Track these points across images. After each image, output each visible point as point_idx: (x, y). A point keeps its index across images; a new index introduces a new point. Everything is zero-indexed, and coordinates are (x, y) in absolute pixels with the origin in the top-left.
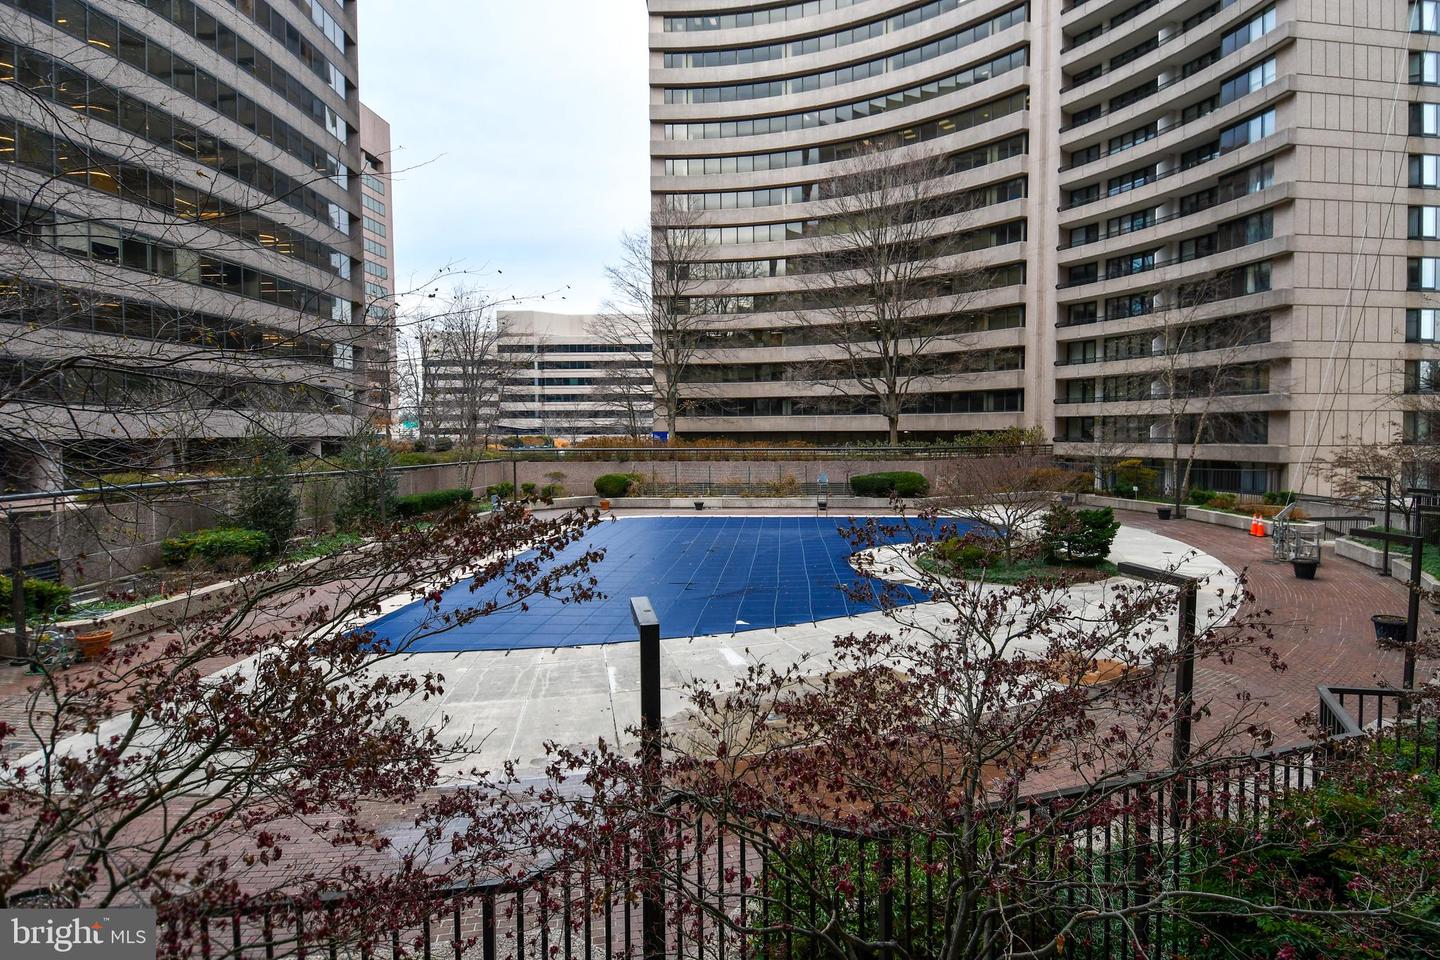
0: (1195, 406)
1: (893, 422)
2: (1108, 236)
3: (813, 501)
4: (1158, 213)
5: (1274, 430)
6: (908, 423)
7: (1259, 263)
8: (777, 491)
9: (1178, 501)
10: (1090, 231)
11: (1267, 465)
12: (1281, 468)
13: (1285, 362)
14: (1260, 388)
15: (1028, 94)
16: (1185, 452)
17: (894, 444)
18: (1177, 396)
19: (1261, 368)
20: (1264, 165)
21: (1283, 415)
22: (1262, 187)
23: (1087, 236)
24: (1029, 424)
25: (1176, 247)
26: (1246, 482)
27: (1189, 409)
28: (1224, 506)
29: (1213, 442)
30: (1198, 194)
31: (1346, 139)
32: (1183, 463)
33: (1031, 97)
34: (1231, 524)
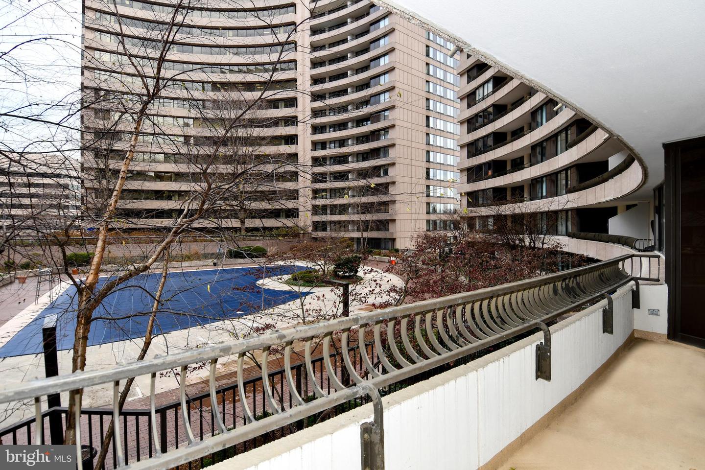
0: (368, 217)
1: (243, 222)
2: (330, 148)
3: (210, 262)
4: (350, 142)
5: (391, 226)
6: (250, 223)
7: (384, 165)
8: (189, 258)
9: (364, 254)
10: (323, 145)
11: (389, 239)
12: (394, 240)
13: (394, 202)
14: (386, 211)
15: (296, 82)
16: (365, 235)
17: (243, 232)
18: (363, 213)
19: (386, 204)
20: (386, 130)
21: (394, 221)
22: (385, 138)
23: (322, 147)
24: (301, 224)
25: (356, 156)
26: (383, 246)
27: (367, 219)
28: (379, 254)
29: (375, 231)
30: (363, 137)
31: (409, 125)
32: (364, 239)
33: (298, 83)
34: (383, 260)
